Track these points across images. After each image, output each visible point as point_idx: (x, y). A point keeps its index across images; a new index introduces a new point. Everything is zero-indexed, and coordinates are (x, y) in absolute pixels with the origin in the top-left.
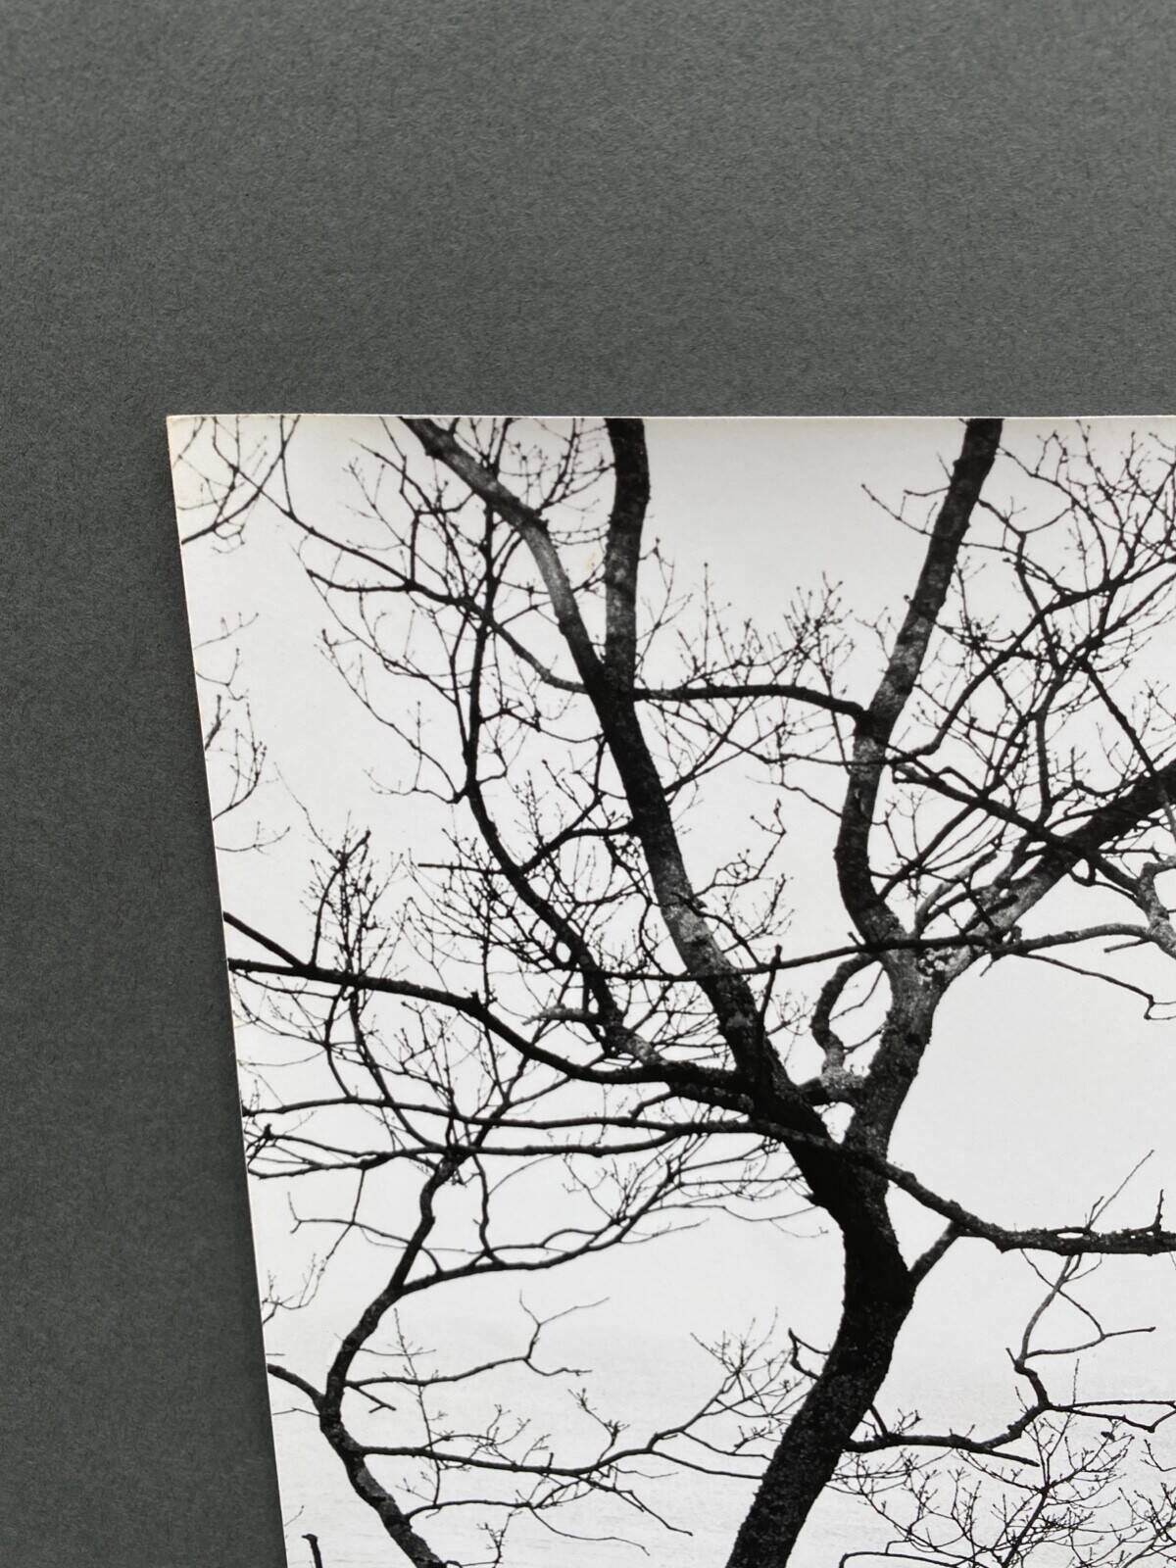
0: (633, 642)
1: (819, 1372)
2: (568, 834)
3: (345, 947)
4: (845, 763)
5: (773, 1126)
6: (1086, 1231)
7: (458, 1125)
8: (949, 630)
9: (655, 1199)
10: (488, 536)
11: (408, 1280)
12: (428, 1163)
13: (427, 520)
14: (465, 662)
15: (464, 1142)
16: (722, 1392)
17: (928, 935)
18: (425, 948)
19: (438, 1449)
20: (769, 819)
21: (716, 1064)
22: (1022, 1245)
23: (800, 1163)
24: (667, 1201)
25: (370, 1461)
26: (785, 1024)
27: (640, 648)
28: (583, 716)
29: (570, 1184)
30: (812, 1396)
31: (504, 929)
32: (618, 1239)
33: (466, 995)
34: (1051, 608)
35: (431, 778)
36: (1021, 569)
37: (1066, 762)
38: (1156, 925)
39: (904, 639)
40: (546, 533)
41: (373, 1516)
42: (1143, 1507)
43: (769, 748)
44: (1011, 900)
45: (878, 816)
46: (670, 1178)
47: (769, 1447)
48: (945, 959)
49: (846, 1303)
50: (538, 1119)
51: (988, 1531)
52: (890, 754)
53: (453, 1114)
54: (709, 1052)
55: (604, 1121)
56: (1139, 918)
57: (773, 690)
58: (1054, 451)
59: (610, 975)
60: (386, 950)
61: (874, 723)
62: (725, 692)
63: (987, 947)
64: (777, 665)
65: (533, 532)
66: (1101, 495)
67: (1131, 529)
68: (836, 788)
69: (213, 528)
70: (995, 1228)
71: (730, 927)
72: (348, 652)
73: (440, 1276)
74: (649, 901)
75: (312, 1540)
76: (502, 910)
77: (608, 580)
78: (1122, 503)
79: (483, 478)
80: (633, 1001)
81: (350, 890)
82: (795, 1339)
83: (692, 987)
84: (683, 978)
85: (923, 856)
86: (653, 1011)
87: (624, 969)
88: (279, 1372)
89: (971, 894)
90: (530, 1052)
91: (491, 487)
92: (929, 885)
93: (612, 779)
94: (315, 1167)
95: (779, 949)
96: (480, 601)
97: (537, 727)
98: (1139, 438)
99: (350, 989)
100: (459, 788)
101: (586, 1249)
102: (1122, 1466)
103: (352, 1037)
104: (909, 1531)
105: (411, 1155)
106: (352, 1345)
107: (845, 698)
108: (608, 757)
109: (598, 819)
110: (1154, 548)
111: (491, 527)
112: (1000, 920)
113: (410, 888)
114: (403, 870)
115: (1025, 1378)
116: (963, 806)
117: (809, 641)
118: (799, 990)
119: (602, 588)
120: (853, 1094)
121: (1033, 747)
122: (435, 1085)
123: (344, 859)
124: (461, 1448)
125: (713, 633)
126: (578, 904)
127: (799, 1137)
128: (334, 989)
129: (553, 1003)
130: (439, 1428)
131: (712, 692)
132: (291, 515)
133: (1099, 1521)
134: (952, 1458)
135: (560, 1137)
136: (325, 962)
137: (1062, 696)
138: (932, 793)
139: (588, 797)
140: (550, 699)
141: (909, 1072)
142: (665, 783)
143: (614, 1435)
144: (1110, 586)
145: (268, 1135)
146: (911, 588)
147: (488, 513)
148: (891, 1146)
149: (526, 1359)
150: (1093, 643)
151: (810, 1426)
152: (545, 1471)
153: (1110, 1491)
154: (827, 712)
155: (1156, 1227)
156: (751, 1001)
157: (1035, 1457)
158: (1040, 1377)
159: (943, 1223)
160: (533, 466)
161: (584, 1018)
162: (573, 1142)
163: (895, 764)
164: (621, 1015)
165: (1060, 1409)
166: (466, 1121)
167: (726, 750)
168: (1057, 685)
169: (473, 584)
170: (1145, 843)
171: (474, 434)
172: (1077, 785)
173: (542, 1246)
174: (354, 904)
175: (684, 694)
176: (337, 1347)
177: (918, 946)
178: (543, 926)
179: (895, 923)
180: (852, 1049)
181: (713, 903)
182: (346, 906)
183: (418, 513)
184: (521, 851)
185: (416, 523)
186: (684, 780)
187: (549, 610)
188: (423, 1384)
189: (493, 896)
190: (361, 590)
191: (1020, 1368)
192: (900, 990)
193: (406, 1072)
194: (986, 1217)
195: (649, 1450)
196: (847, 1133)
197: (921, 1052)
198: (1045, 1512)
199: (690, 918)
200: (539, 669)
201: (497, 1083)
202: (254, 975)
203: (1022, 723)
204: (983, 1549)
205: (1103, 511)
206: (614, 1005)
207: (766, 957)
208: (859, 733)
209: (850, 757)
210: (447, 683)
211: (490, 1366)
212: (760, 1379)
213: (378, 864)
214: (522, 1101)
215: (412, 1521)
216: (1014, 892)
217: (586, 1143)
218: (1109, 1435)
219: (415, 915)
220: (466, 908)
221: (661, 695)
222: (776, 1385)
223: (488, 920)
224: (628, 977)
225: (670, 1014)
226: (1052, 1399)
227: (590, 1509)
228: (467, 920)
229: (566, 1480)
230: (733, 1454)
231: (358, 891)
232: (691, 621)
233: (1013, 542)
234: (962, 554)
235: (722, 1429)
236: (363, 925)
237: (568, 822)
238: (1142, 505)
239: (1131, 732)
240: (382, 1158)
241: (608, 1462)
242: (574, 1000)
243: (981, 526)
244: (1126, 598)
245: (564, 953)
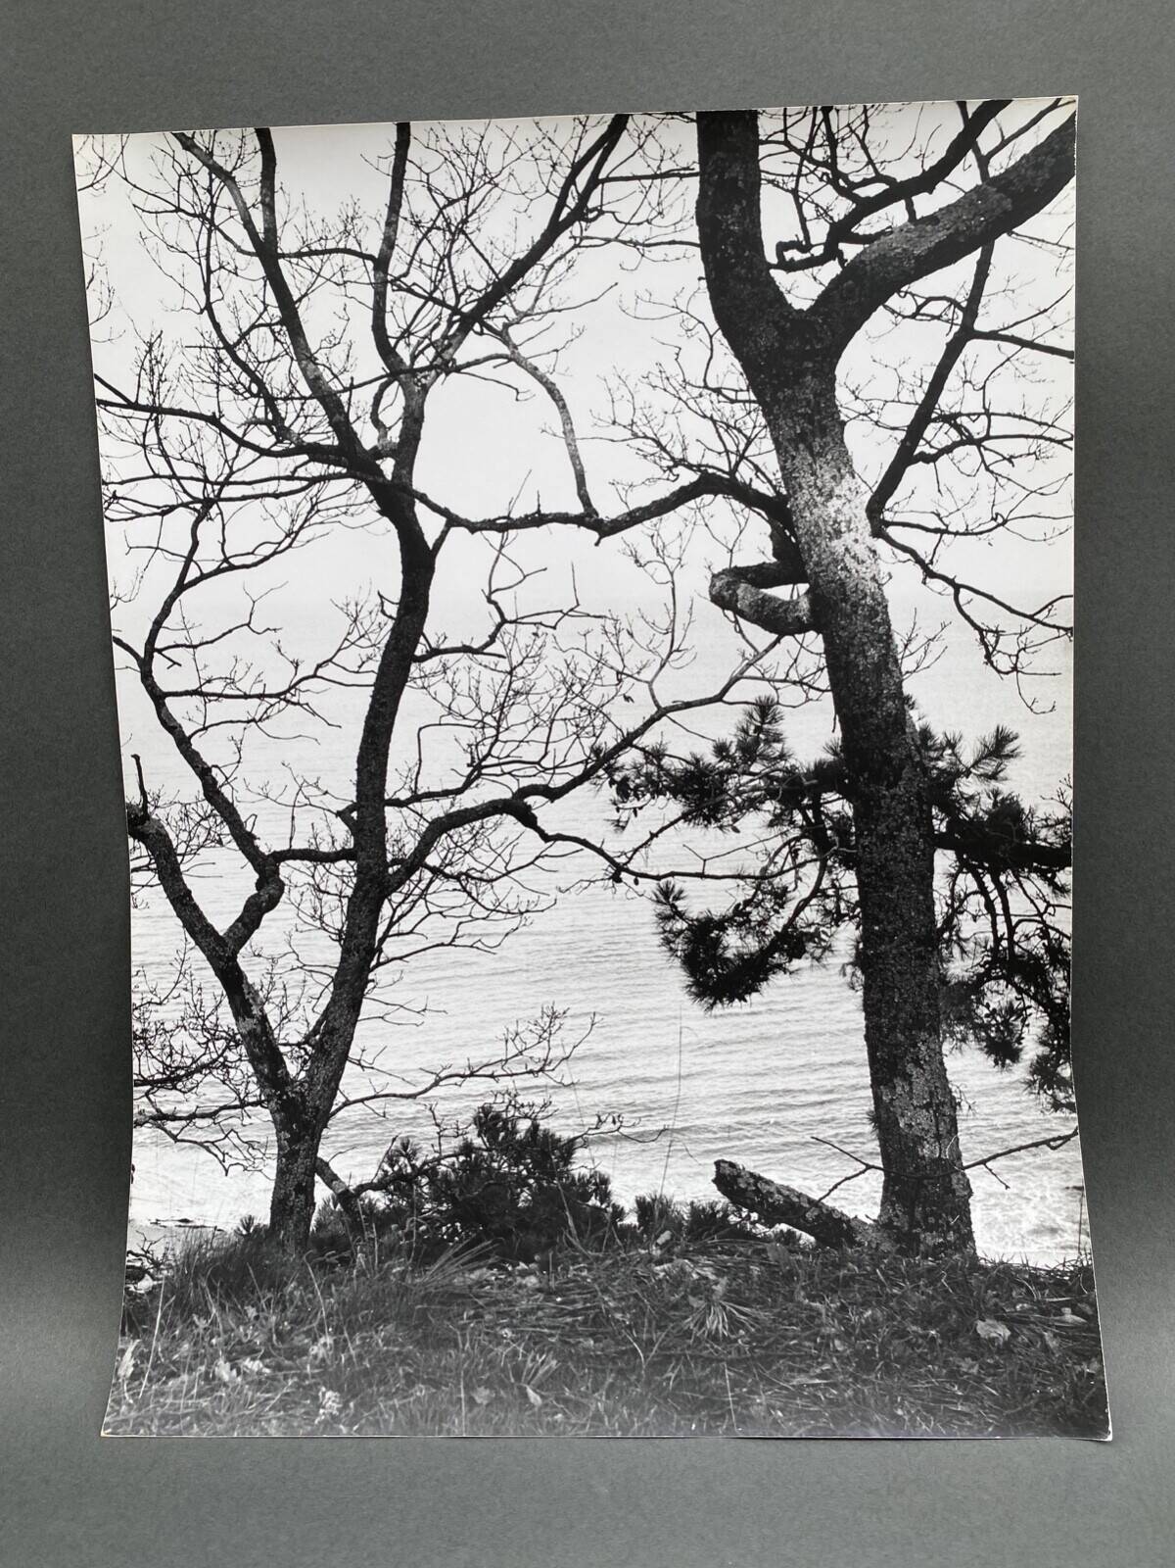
0: (276, 231)
1: (395, 615)
2: (253, 327)
3: (152, 393)
4: (371, 284)
5: (358, 473)
6: (508, 517)
7: (209, 486)
8: (406, 219)
9: (306, 520)
10: (211, 185)
11: (186, 582)
12: (195, 509)
13: (185, 179)
14: (203, 245)
15: (212, 496)
16: (349, 634)
17: (416, 366)
18: (189, 390)
19: (206, 689)
20: (342, 313)
21: (328, 442)
22: (481, 529)
23: (373, 493)
24: (312, 521)
25: (168, 701)
26: (359, 418)
27: (279, 234)
28: (256, 268)
29: (265, 515)
30: (393, 630)
31: (226, 378)
32: (290, 546)
33: (209, 414)
34: (445, 207)
35: (190, 303)
36: (430, 190)
37: (462, 277)
38: (513, 353)
39: (388, 224)
40: (235, 182)
41: (169, 739)
42: (558, 676)
43: (338, 278)
44: (450, 345)
45: (388, 309)
46: (313, 507)
47: (374, 665)
48: (425, 377)
49: (404, 572)
50: (247, 480)
51: (488, 703)
52: (389, 278)
53: (206, 480)
54: (325, 436)
55: (279, 478)
56: (505, 350)
57: (337, 251)
58: (433, 138)
59: (277, 399)
60: (171, 393)
61: (381, 263)
62: (317, 253)
63: (442, 370)
64: (337, 239)
65: (229, 182)
66: (455, 156)
67: (470, 169)
68: (368, 295)
69: (92, 185)
70: (467, 521)
71: (330, 369)
72: (151, 242)
73: (203, 577)
74: (292, 359)
75: (137, 758)
76: (224, 368)
77: (263, 202)
78: (464, 158)
79: (207, 158)
80: (288, 411)
81: (154, 362)
82: (381, 597)
83: (315, 402)
84: (310, 398)
85: (409, 326)
86: (298, 416)
87: (283, 395)
88: (119, 642)
89: (432, 344)
90: (241, 443)
91: (211, 162)
92: (414, 340)
93: (271, 299)
94: (139, 515)
95: (352, 379)
96: (209, 215)
97: (236, 274)
98: (466, 130)
99: (155, 415)
100: (203, 307)
101: (275, 553)
102: (545, 651)
103: (156, 441)
104: (450, 708)
105: (185, 505)
106: (158, 624)
107: (368, 252)
108: (269, 287)
109: (266, 319)
110: (481, 177)
111: (211, 180)
112: (446, 356)
113: (181, 359)
114: (178, 350)
115: (492, 606)
116: (423, 301)
117: (350, 227)
118: (363, 398)
119: (260, 206)
120: (393, 452)
121: (448, 271)
122: (196, 465)
123: (151, 346)
124: (216, 687)
125: (309, 225)
126: (260, 363)
127: (371, 479)
128: (147, 415)
129: (251, 415)
130: (205, 675)
131: (312, 253)
132: (126, 179)
133: (538, 689)
134: (464, 657)
135: (258, 489)
136: (143, 401)
137: (456, 246)
138: (409, 295)
139: (261, 308)
140: (241, 259)
141: (417, 439)
142: (295, 299)
143: (296, 668)
144: (467, 195)
145: (115, 496)
146: (387, 200)
147: (210, 174)
148: (414, 479)
149: (248, 625)
150: (464, 221)
151: (394, 649)
152: (261, 696)
153: (541, 669)
154: (361, 260)
155: (539, 511)
156: (343, 407)
157: (503, 653)
158: (500, 605)
159: (443, 520)
160: (228, 152)
161: (266, 422)
162: (265, 491)
163: (392, 282)
164: (283, 420)
165: (511, 622)
166: (213, 484)
167: (320, 280)
168: (453, 241)
169: (205, 207)
170: (501, 313)
171: (202, 139)
172: (469, 287)
173: (252, 553)
174: (156, 370)
175: (299, 255)
176: (150, 626)
177: (413, 372)
178: (244, 375)
179: (401, 361)
180: (390, 428)
181: (321, 358)
182: (152, 370)
183: (180, 176)
184: (232, 337)
185: (179, 181)
186: (303, 296)
187: (238, 218)
188: (195, 647)
189: (221, 361)
190: (156, 213)
191: (490, 601)
192: (408, 395)
193: (182, 458)
194: (462, 516)
195: (315, 676)
196: (393, 474)
197: (421, 427)
198: (514, 686)
199: (311, 366)
200: (235, 246)
201: (226, 461)
202: (108, 408)
203: (442, 260)
204: (487, 714)
205: (457, 162)
206: (280, 414)
207: (347, 384)
208: (375, 269)
209: (373, 281)
210: (195, 255)
211: (230, 631)
212: (367, 624)
213: (166, 348)
214: (239, 470)
215: (192, 741)
216: (451, 342)
217: (271, 491)
218: (535, 634)
219: (184, 373)
220: (208, 368)
221: (290, 256)
222: (375, 626)
223: (219, 373)
224: (285, 399)
225: (306, 417)
226: (508, 617)
227: (287, 719)
228: (208, 374)
229: (273, 701)
230: (358, 672)
231: (157, 362)
232: (299, 220)
233: (424, 178)
234: (405, 184)
235: (350, 657)
236: (160, 380)
237: (253, 321)
238: (472, 159)
239: (487, 261)
240: (172, 508)
241: (294, 686)
242: (260, 413)
243: (411, 171)
244: (474, 200)
245: (255, 388)
